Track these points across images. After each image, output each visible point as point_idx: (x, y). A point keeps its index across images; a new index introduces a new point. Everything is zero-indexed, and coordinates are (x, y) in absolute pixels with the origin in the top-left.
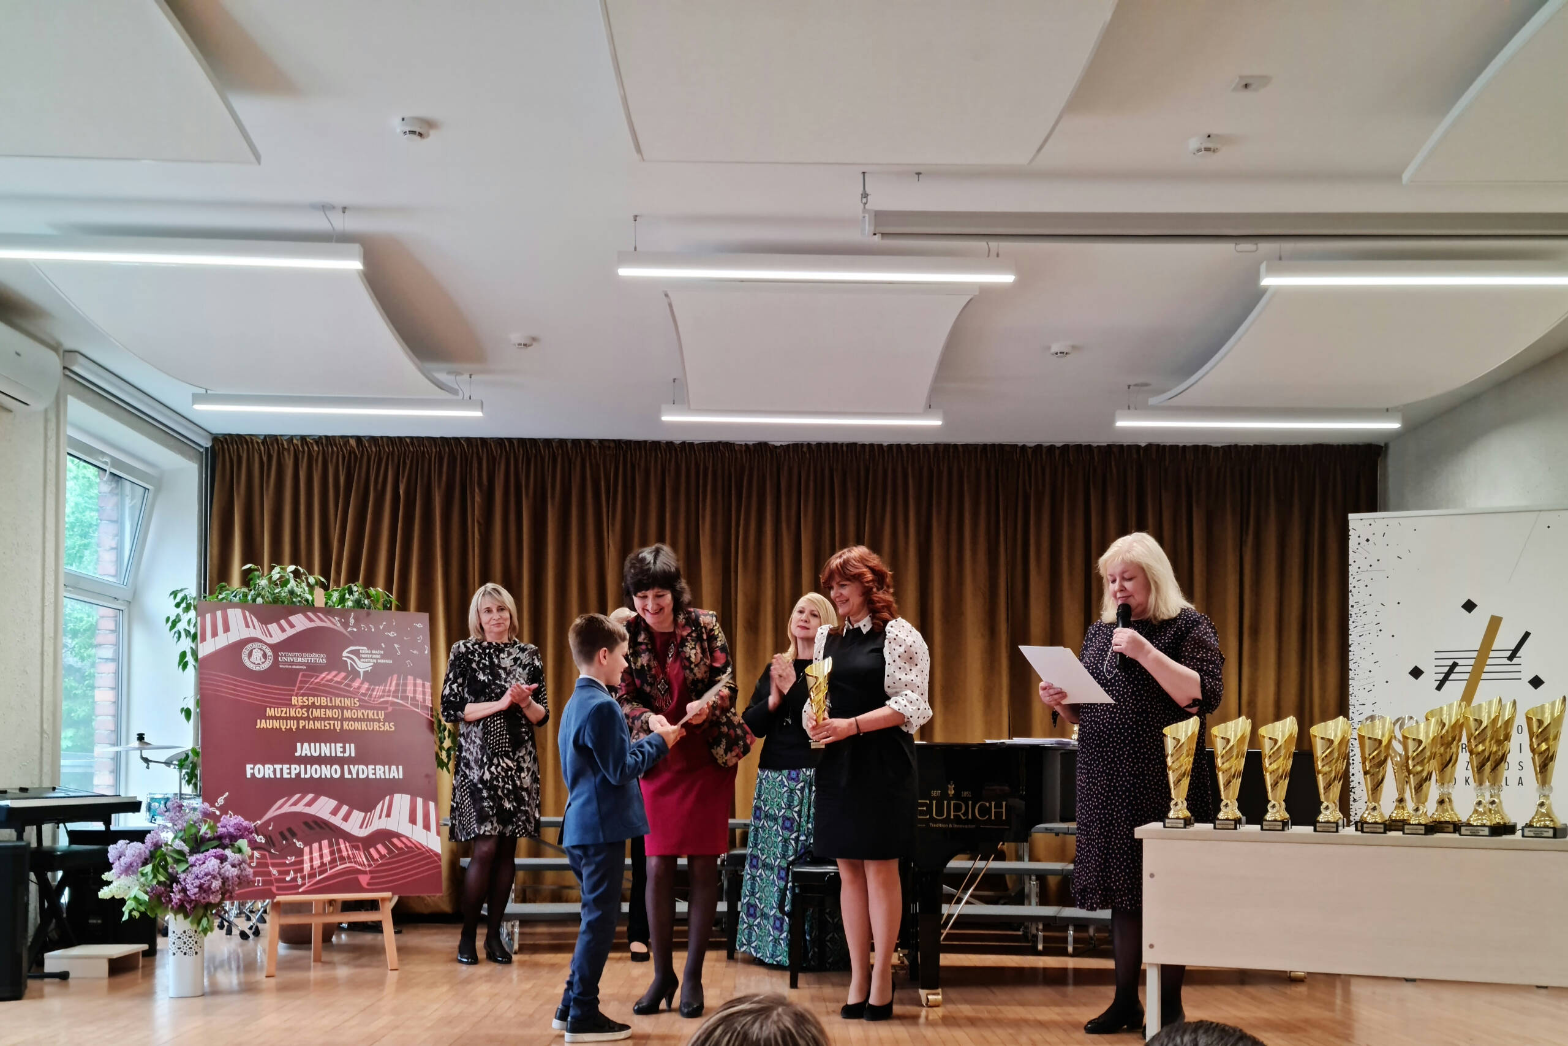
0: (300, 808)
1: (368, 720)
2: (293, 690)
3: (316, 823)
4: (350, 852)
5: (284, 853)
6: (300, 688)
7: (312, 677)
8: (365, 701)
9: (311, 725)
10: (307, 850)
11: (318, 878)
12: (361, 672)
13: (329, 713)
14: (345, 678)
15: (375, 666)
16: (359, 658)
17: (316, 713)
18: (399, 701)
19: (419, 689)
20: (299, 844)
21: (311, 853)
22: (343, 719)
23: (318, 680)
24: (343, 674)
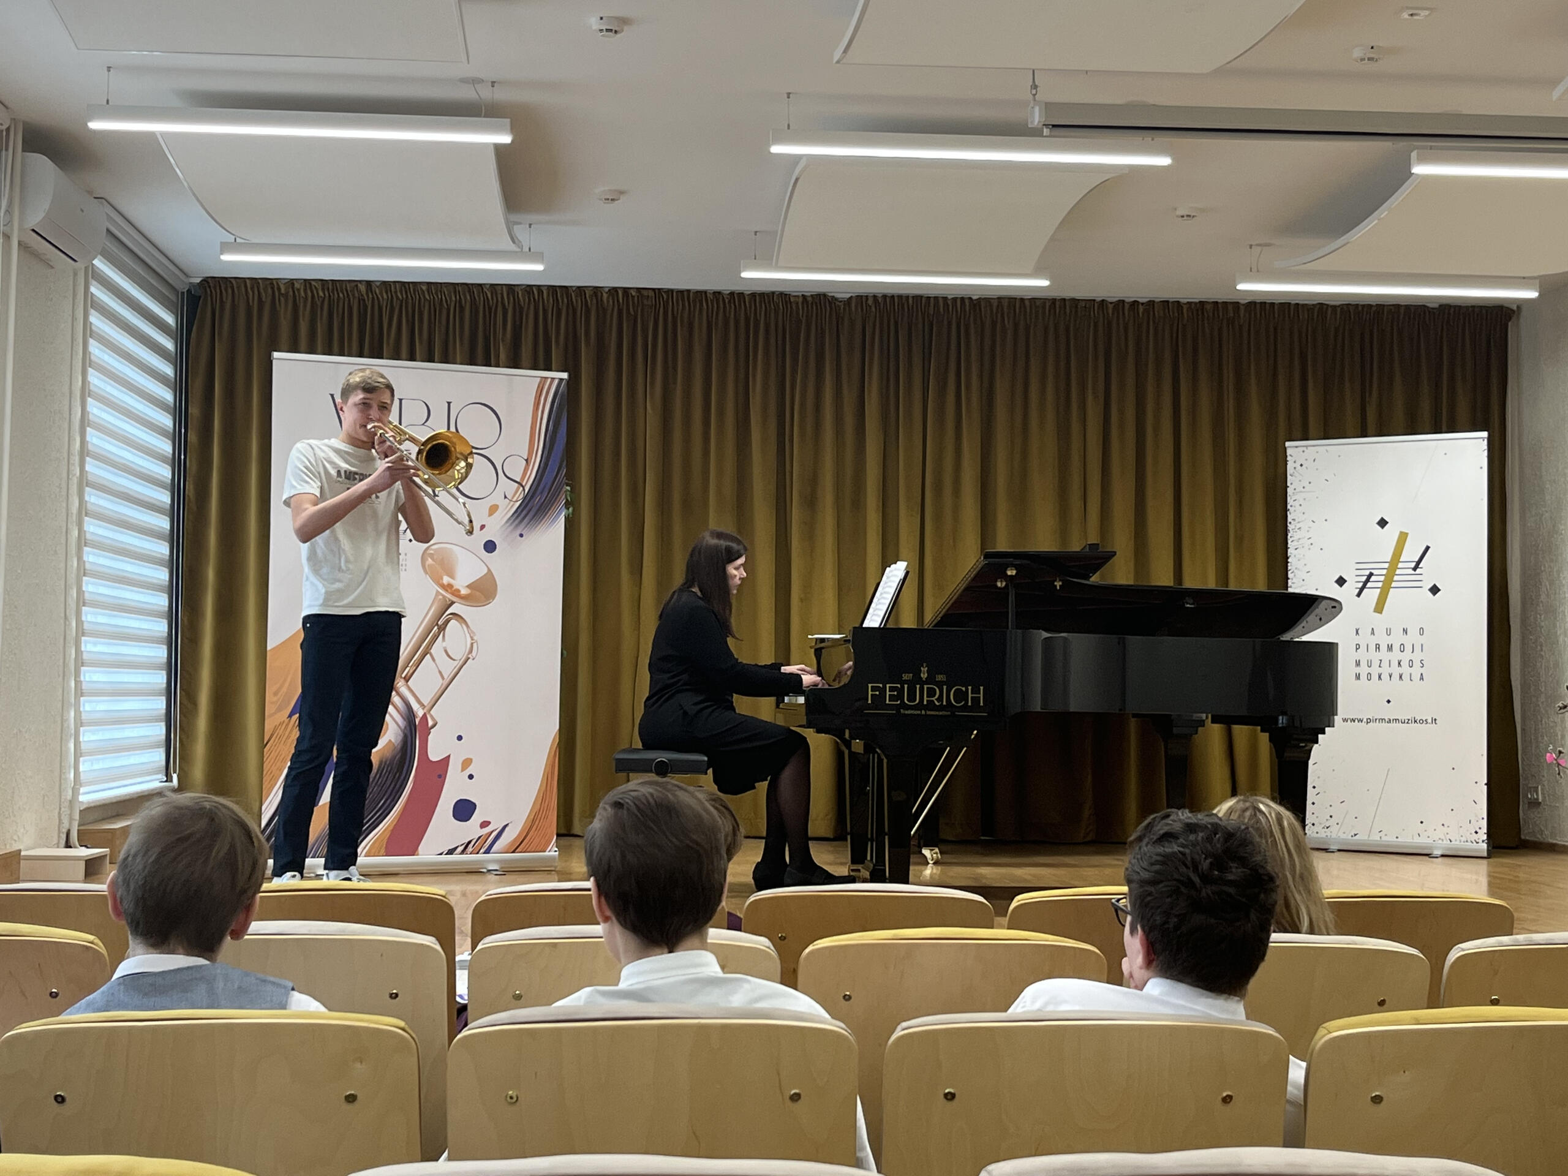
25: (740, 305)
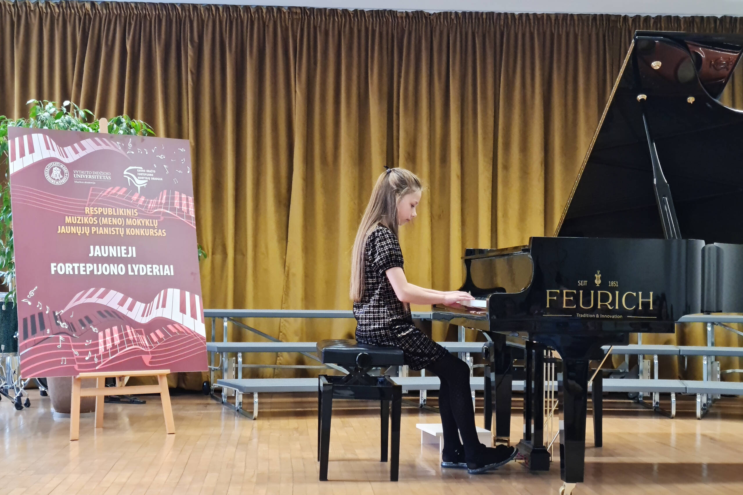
0: (94, 300)
1: (145, 227)
2: (86, 202)
3: (107, 311)
4: (135, 336)
5: (83, 336)
6: (91, 200)
7: (100, 191)
8: (142, 211)
9: (101, 232)
10: (101, 334)
11: (111, 358)
12: (139, 187)
13: (115, 221)
14: (126, 192)
15: (149, 182)
16: (137, 176)
17: (105, 221)
18: (168, 212)
19: (184, 202)
20: (94, 329)
21: (104, 337)
22: (126, 226)
23: (105, 194)
24: (124, 189)
25: (361, 19)
